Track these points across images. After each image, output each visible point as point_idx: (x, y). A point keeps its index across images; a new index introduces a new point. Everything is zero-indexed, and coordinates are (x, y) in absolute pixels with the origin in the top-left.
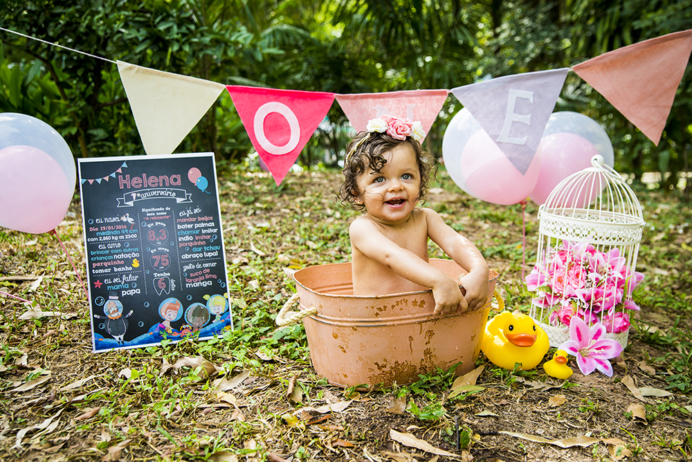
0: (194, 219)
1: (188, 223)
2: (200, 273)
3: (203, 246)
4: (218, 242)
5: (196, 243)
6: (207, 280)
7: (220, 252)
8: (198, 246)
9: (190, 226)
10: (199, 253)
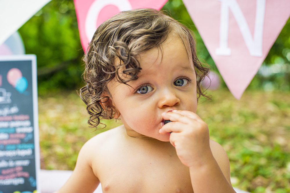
0: (10, 118)
1: (4, 121)
2: (12, 170)
3: (16, 144)
4: (31, 141)
5: (10, 141)
6: (18, 177)
7: (33, 150)
8: (12, 144)
9: (5, 125)
10: (12, 150)
